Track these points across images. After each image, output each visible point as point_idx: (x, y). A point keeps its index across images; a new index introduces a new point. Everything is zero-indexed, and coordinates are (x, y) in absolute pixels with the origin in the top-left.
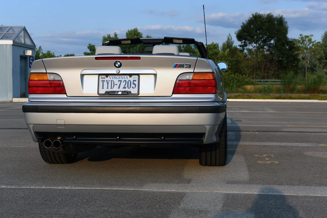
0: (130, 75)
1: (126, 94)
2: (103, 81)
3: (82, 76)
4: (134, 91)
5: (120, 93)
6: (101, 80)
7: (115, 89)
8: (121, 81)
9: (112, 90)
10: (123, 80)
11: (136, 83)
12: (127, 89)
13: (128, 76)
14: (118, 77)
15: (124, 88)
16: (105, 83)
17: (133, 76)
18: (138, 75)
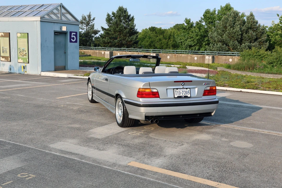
0: (187, 89)
1: (186, 97)
2: (176, 91)
3: (167, 89)
4: (189, 96)
5: (183, 97)
6: (175, 91)
7: (181, 95)
8: (183, 91)
9: (180, 95)
10: (184, 91)
11: (189, 92)
12: (186, 95)
13: (186, 89)
14: (182, 89)
15: (185, 94)
16: (177, 92)
17: (188, 89)
18: (190, 88)
